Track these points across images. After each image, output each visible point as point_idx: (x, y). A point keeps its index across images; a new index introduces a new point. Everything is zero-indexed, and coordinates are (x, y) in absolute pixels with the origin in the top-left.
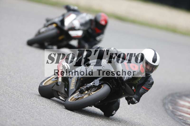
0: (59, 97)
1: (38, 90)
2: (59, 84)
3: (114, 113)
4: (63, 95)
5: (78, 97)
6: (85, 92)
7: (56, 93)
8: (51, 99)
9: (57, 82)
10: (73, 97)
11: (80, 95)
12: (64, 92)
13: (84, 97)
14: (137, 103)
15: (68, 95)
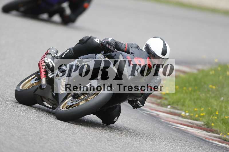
0: (44, 103)
1: (14, 95)
2: (44, 87)
3: (116, 120)
4: (51, 101)
5: (72, 104)
6: (81, 96)
7: (41, 99)
8: (32, 106)
9: (41, 85)
10: (66, 104)
11: (75, 101)
12: (52, 97)
13: (81, 104)
14: (141, 106)
15: (58, 101)
